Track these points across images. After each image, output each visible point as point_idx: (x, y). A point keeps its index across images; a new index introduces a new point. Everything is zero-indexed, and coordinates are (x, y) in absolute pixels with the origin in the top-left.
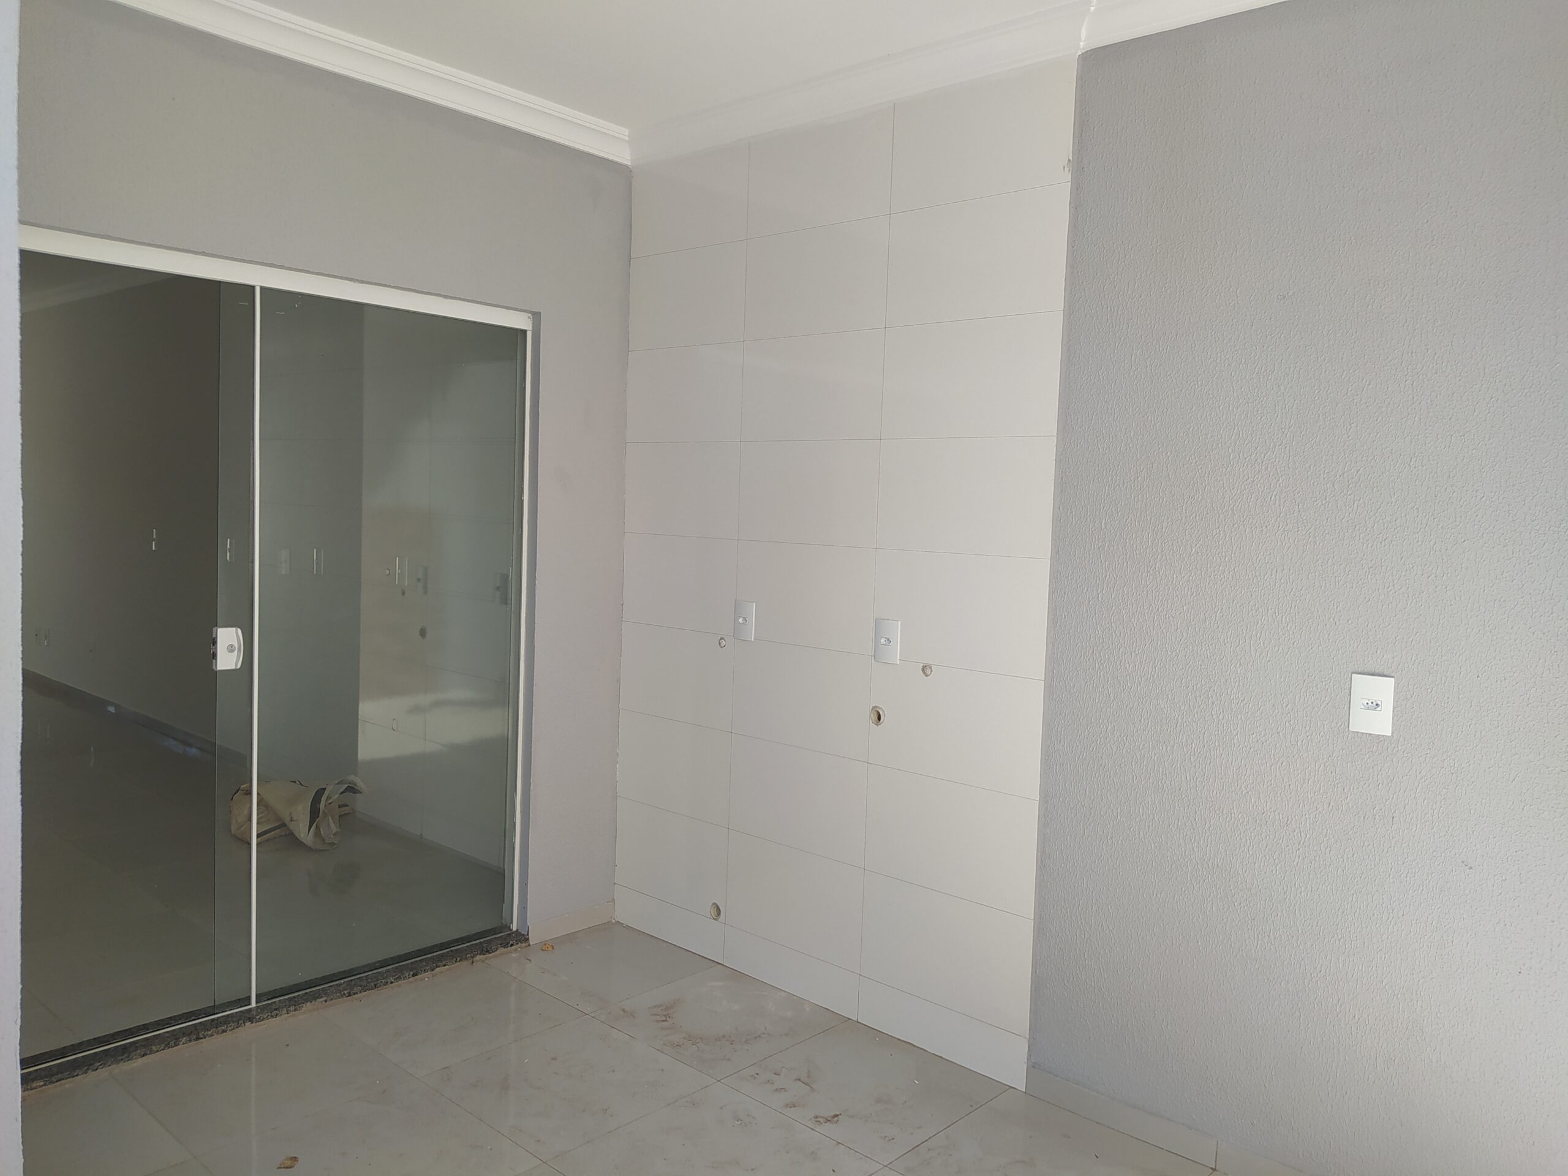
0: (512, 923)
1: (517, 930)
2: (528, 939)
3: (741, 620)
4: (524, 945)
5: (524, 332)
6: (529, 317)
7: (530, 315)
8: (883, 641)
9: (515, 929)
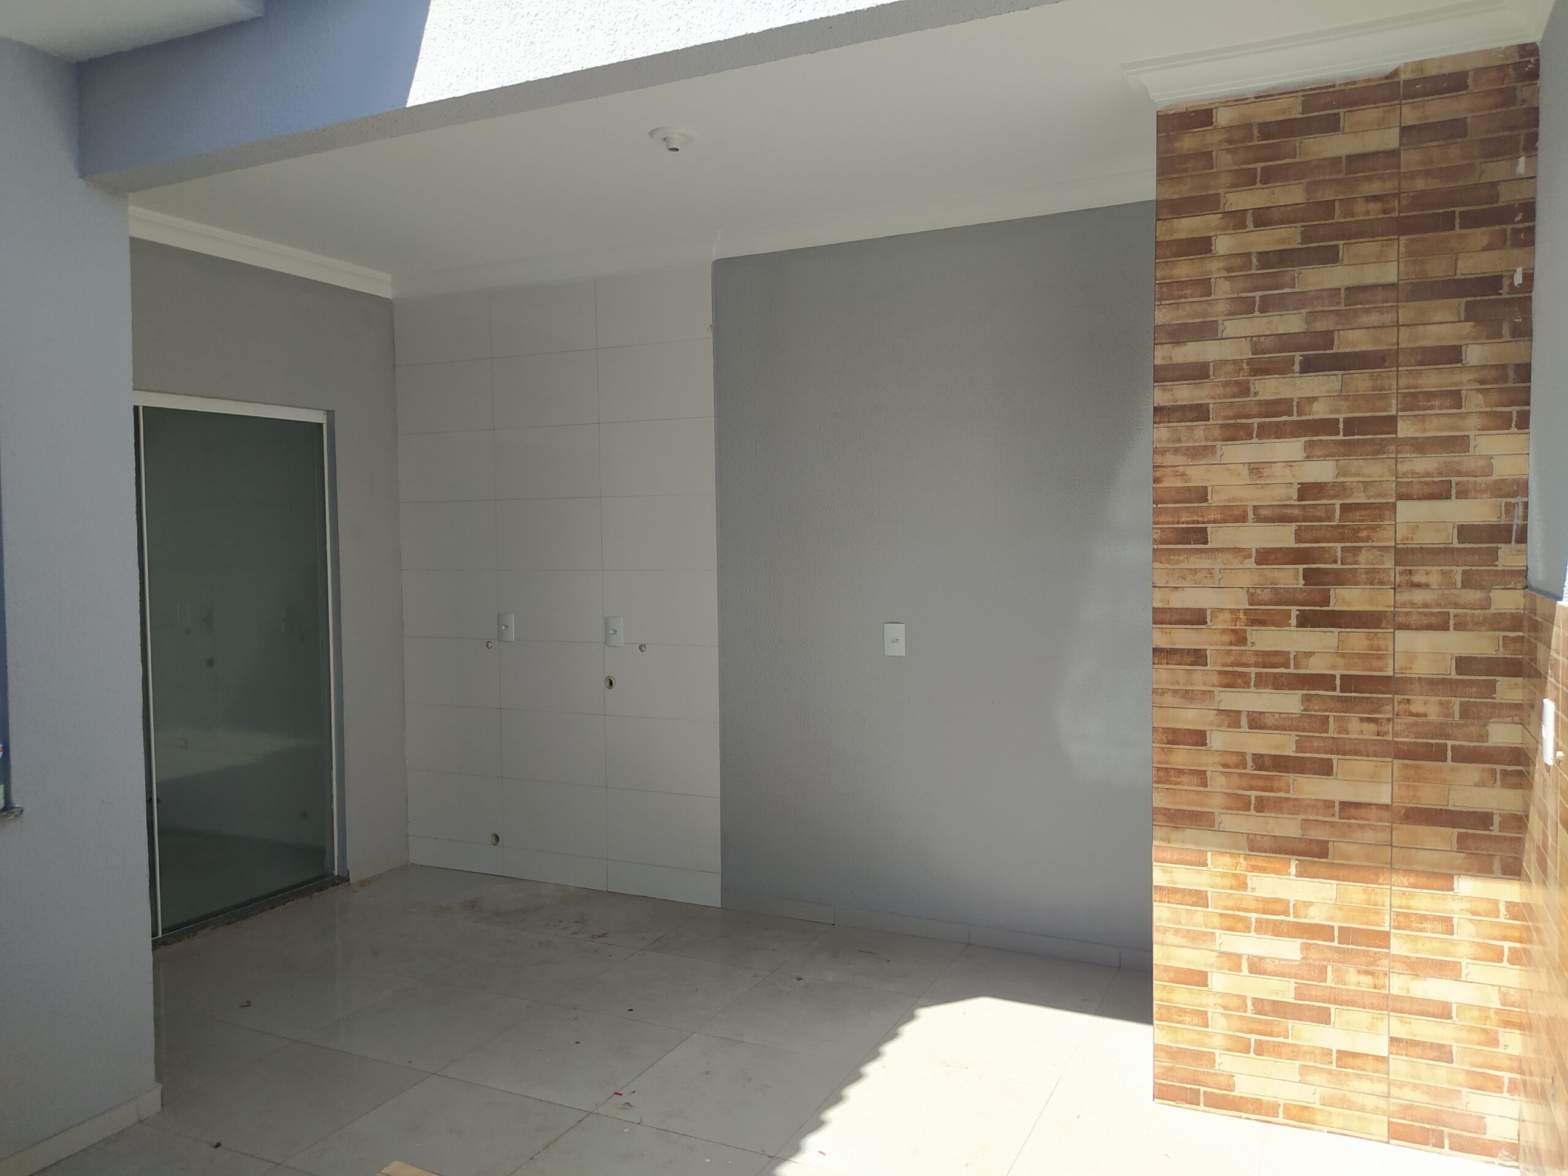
0: (334, 869)
1: (338, 875)
2: (349, 880)
3: (503, 627)
4: (346, 884)
5: (321, 425)
6: (324, 414)
7: (325, 412)
8: (611, 632)
9: (336, 874)
